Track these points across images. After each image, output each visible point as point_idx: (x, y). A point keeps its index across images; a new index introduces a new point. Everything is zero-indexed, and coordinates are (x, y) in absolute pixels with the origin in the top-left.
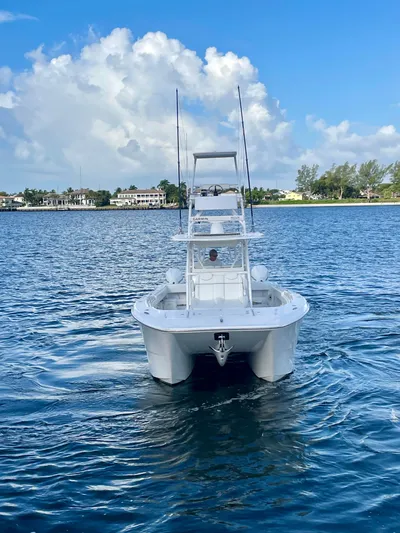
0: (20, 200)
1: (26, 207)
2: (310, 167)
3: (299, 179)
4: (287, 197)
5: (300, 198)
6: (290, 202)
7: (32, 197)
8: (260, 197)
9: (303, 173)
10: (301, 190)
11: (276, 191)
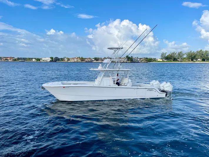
0: (93, 60)
1: (95, 61)
2: (165, 53)
3: (161, 56)
4: (158, 60)
5: (162, 60)
6: (159, 61)
7: (96, 59)
8: (151, 60)
9: (163, 54)
10: (162, 59)
11: (155, 59)
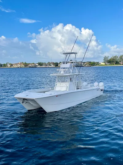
0: (37, 65)
1: (39, 67)
2: (107, 56)
3: (104, 59)
4: (101, 64)
5: (104, 64)
6: (101, 65)
7: (40, 64)
8: (94, 64)
9: (105, 58)
10: (104, 62)
11: (98, 62)
